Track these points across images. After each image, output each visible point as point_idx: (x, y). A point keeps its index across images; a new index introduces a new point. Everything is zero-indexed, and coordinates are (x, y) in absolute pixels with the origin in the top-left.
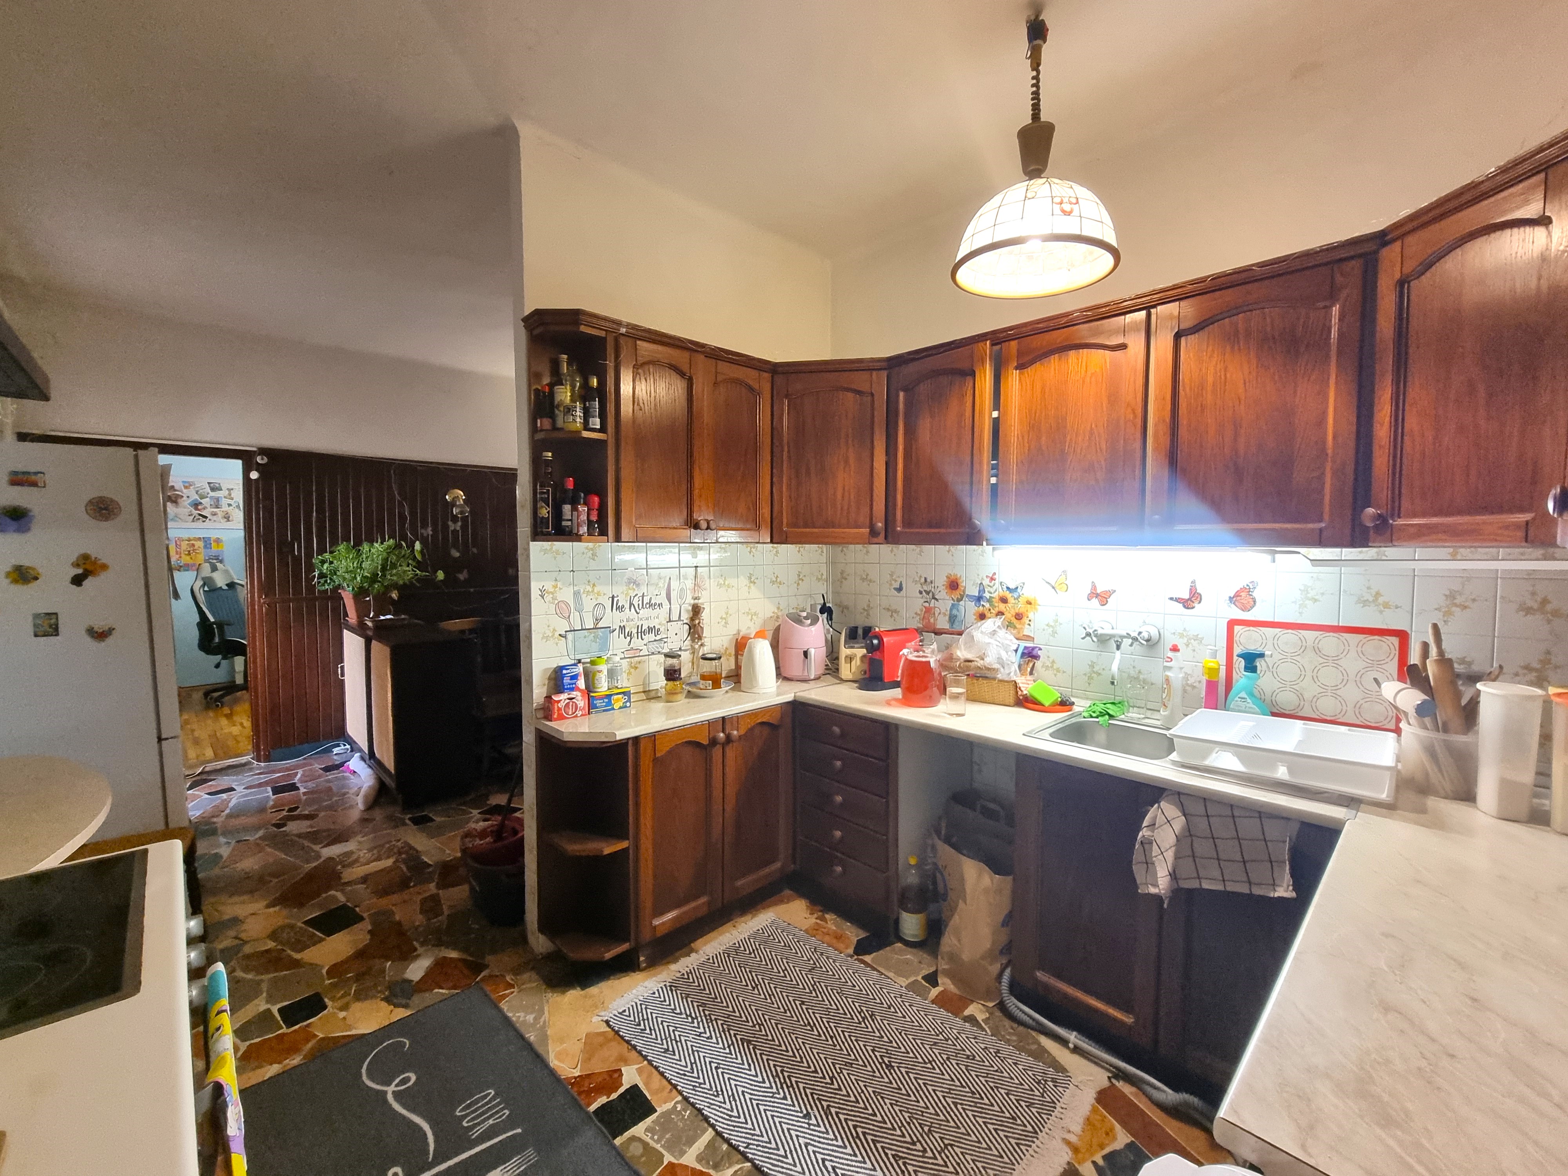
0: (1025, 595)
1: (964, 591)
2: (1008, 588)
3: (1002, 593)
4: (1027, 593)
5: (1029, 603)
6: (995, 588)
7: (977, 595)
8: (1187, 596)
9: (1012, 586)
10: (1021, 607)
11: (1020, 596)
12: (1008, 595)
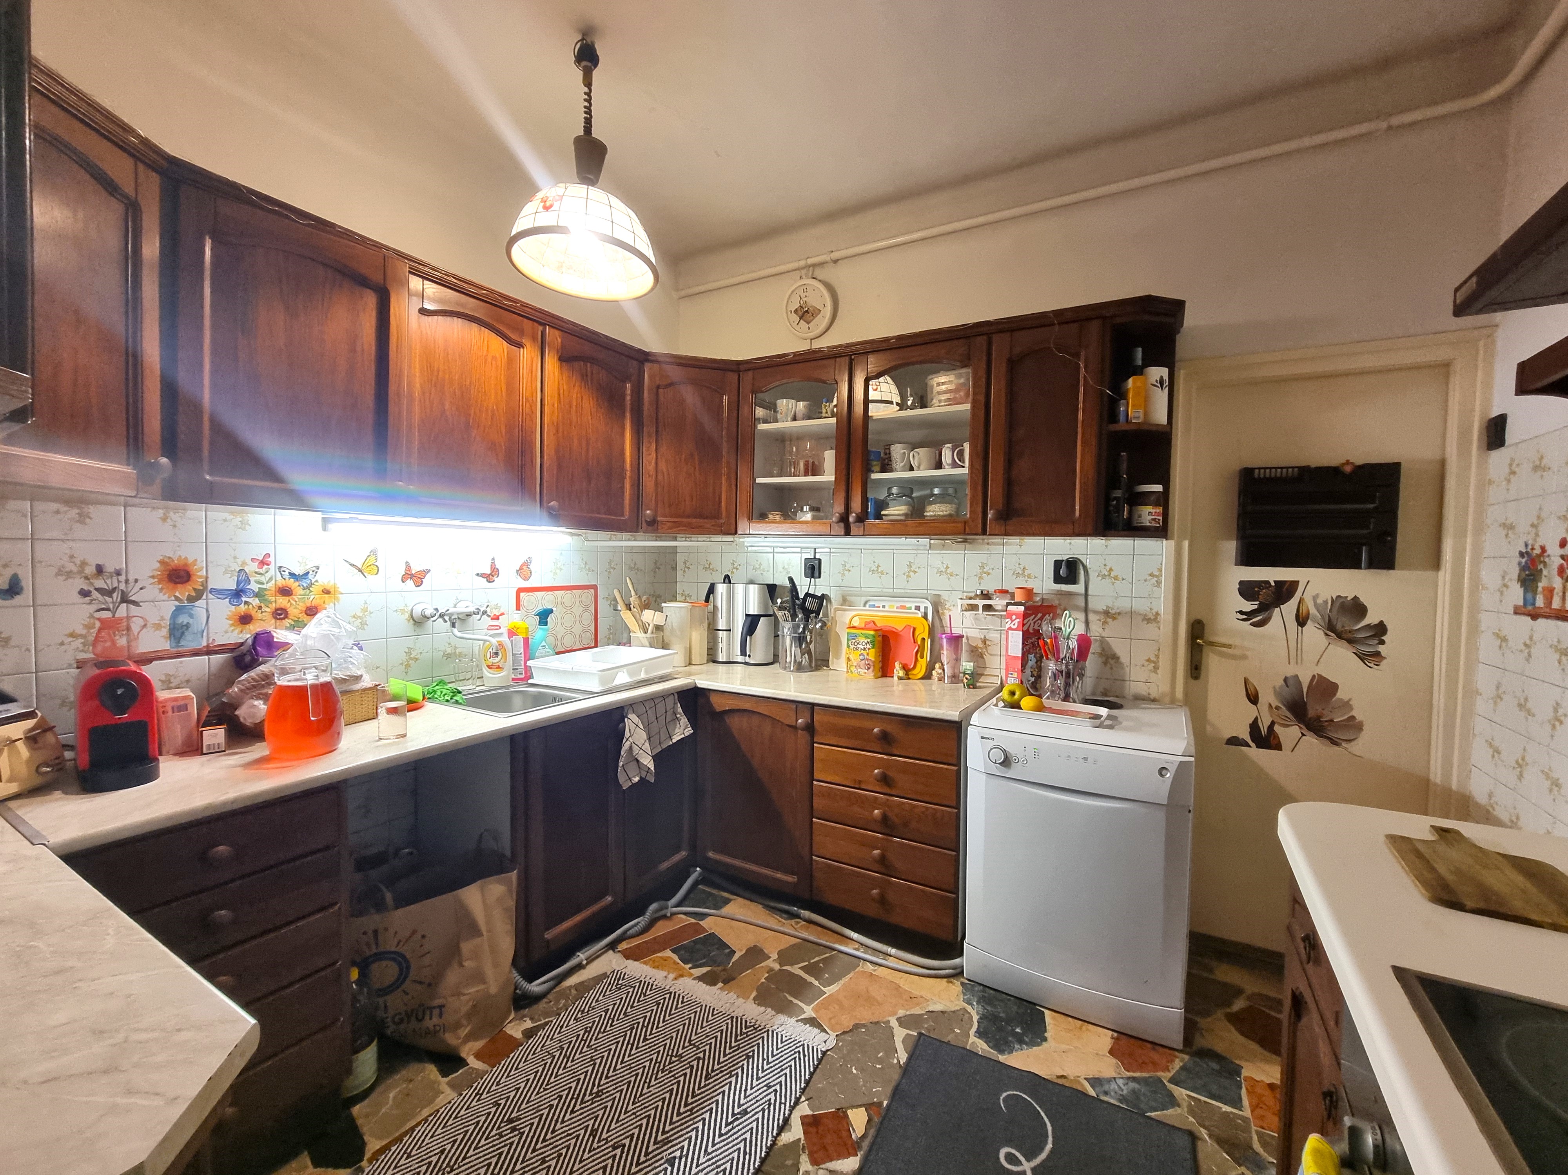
0: (320, 582)
1: (205, 585)
2: (292, 575)
3: (281, 582)
4: (323, 579)
5: (327, 592)
6: (268, 575)
7: (234, 587)
8: (489, 572)
9: (298, 571)
10: (313, 598)
11: (311, 584)
12: (291, 583)
